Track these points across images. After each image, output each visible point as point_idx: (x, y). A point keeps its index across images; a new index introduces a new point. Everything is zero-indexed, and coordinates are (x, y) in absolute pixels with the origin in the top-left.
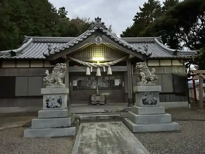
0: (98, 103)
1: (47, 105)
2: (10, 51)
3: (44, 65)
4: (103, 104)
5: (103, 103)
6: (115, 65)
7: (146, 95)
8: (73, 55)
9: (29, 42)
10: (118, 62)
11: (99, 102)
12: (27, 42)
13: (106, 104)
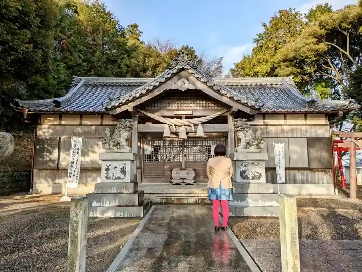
0: (183, 182)
1: (106, 175)
2: (53, 100)
3: (102, 122)
4: (190, 184)
5: (191, 182)
6: (209, 122)
7: (245, 166)
8: (145, 107)
9: (79, 86)
10: (214, 118)
11: (185, 181)
12: (77, 85)
13: (195, 184)
